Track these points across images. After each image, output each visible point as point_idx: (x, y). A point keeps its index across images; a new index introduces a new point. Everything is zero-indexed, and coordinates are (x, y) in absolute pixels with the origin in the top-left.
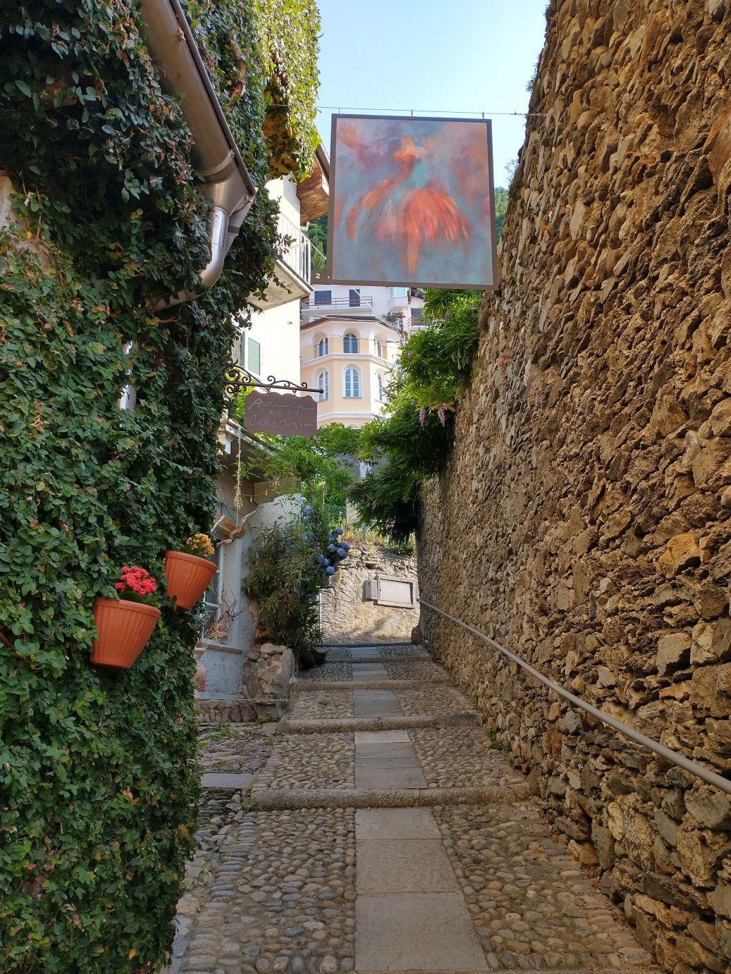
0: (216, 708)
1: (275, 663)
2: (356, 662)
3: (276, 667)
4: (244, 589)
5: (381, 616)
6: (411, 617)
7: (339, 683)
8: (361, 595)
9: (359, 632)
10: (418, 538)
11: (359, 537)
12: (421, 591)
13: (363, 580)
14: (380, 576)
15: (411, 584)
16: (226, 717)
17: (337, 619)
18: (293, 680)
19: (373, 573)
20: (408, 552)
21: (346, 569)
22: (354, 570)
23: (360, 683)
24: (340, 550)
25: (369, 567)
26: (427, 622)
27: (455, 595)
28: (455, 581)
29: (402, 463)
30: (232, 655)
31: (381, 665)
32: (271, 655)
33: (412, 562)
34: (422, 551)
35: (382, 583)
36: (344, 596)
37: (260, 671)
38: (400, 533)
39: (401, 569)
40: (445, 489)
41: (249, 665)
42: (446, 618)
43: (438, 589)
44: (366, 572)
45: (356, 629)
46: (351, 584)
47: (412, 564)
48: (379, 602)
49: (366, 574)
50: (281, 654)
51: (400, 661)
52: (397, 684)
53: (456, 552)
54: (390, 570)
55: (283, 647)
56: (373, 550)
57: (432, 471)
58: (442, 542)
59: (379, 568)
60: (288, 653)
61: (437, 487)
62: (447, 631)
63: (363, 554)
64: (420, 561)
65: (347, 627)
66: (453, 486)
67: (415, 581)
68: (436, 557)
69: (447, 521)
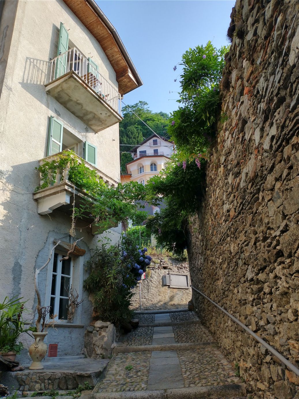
0: (49, 379)
1: (103, 334)
2: (157, 326)
3: (104, 336)
4: (84, 287)
5: (172, 294)
6: (188, 293)
7: (143, 347)
8: (161, 283)
9: (162, 303)
10: (189, 252)
11: (159, 253)
12: (192, 281)
13: (162, 275)
14: (171, 272)
15: (187, 276)
16: (56, 386)
17: (149, 297)
18: (115, 345)
19: (167, 271)
20: (184, 260)
21: (153, 270)
22: (157, 270)
23: (156, 346)
24: (146, 260)
25: (165, 268)
26: (197, 299)
27: (214, 287)
28: (214, 278)
29: (175, 205)
30: (77, 329)
31: (170, 328)
32: (101, 328)
33: (186, 264)
34: (191, 258)
35: (172, 277)
36: (153, 284)
37: (95, 339)
38: (179, 250)
39: (181, 268)
40: (202, 220)
41: (88, 335)
42: (209, 301)
43: (203, 281)
44: (163, 271)
45: (160, 301)
46: (156, 277)
47: (187, 266)
48: (171, 287)
49: (163, 272)
50: (107, 327)
51: (182, 324)
52: (181, 346)
53: (214, 258)
54: (176, 269)
55: (108, 323)
56: (166, 259)
57: (193, 211)
58: (202, 252)
59: (170, 269)
60: (111, 327)
61: (197, 221)
62: (210, 308)
63: (161, 261)
64: (190, 264)
65: (155, 301)
66: (208, 216)
67: (188, 274)
68: (199, 261)
69: (205, 239)
